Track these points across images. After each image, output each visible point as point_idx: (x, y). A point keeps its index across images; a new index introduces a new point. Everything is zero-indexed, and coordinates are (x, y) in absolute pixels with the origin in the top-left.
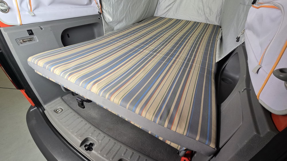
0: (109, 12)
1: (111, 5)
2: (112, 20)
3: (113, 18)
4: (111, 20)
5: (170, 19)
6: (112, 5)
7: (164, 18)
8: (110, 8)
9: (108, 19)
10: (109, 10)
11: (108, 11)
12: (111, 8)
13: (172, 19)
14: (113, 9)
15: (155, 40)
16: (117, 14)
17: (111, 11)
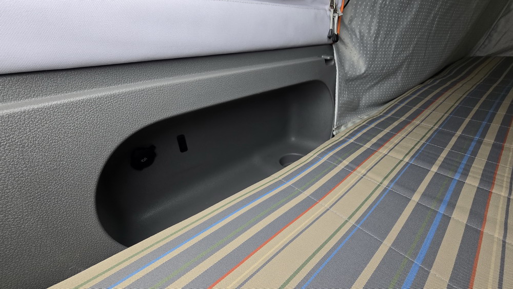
0: (361, 37)
1: (378, 6)
2: (363, 71)
3: (371, 61)
4: (362, 67)
6: (380, 8)
8: (372, 18)
9: (352, 65)
10: (365, 30)
11: (360, 32)
12: (375, 21)
14: (379, 23)
16: (390, 44)
17: (372, 32)
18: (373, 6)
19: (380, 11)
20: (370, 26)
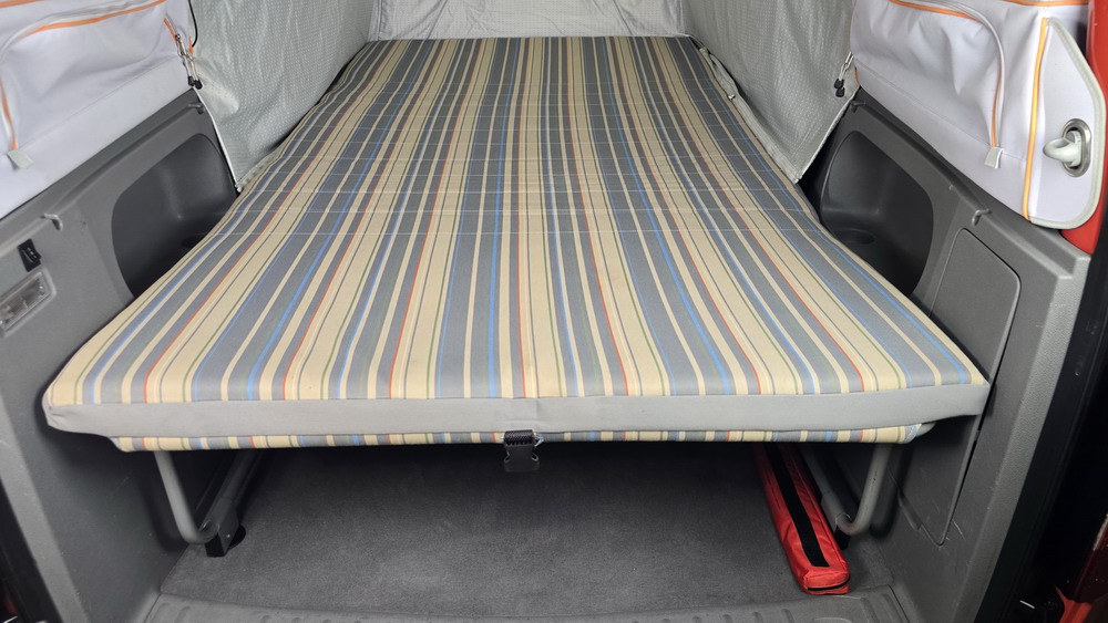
0: (219, 68)
1: (223, 30)
2: (236, 107)
3: (241, 93)
4: (233, 104)
5: (469, 47)
6: (227, 31)
7: (429, 43)
9: (221, 104)
10: (219, 59)
12: (227, 48)
13: (470, 42)
14: (233, 48)
15: (509, 158)
16: (255, 69)
17: (229, 60)
18: (219, 32)
19: (228, 36)
20: (223, 54)
